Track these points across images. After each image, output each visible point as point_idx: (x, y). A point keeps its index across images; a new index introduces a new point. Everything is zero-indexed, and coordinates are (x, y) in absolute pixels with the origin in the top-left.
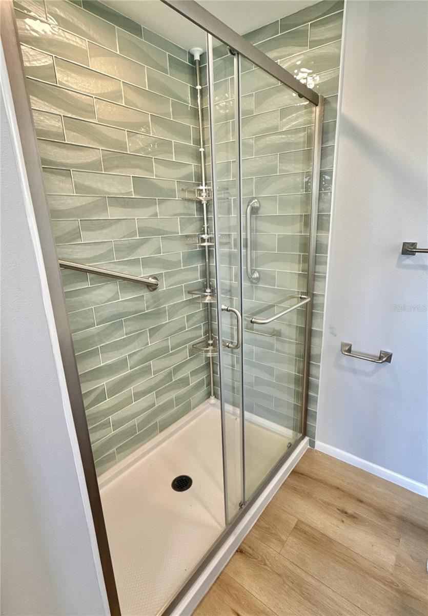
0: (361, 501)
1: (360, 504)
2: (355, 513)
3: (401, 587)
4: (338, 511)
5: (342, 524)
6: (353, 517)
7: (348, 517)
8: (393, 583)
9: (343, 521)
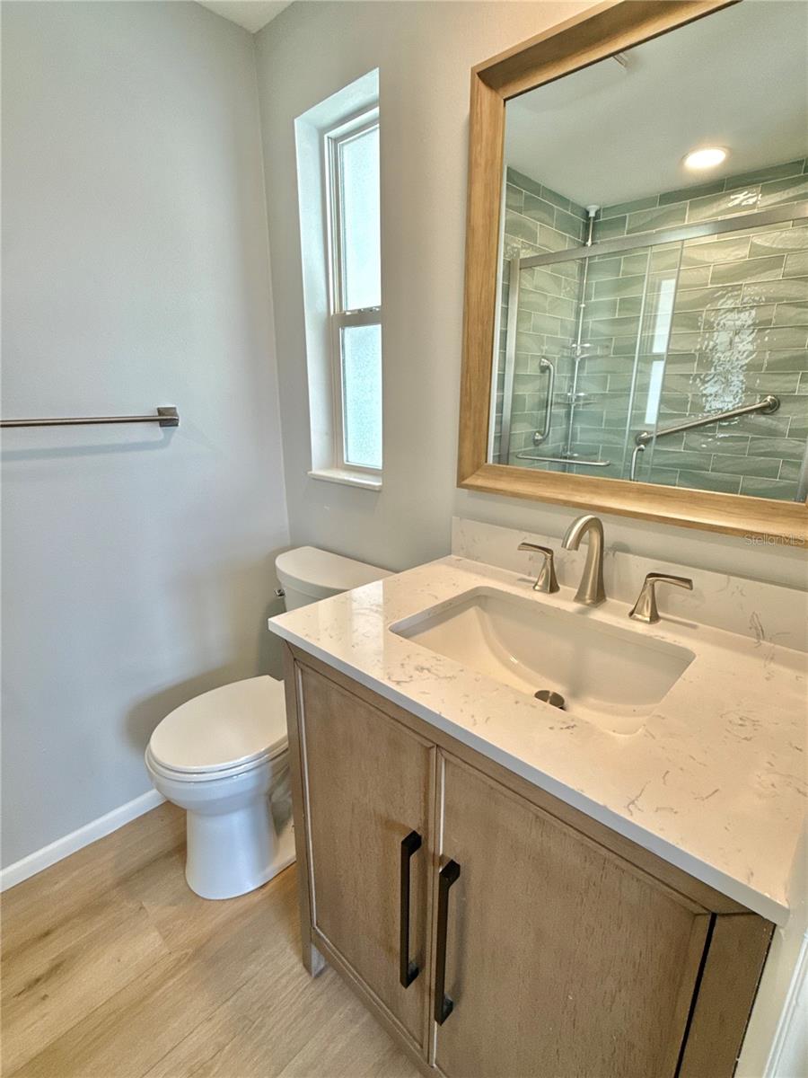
0: (47, 934)
1: (51, 937)
2: (53, 960)
3: (190, 951)
4: (22, 997)
5: (47, 1001)
6: (56, 969)
7: (45, 981)
8: (179, 960)
9: (45, 997)
